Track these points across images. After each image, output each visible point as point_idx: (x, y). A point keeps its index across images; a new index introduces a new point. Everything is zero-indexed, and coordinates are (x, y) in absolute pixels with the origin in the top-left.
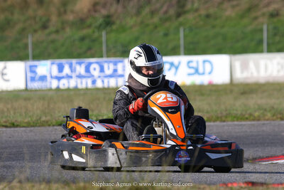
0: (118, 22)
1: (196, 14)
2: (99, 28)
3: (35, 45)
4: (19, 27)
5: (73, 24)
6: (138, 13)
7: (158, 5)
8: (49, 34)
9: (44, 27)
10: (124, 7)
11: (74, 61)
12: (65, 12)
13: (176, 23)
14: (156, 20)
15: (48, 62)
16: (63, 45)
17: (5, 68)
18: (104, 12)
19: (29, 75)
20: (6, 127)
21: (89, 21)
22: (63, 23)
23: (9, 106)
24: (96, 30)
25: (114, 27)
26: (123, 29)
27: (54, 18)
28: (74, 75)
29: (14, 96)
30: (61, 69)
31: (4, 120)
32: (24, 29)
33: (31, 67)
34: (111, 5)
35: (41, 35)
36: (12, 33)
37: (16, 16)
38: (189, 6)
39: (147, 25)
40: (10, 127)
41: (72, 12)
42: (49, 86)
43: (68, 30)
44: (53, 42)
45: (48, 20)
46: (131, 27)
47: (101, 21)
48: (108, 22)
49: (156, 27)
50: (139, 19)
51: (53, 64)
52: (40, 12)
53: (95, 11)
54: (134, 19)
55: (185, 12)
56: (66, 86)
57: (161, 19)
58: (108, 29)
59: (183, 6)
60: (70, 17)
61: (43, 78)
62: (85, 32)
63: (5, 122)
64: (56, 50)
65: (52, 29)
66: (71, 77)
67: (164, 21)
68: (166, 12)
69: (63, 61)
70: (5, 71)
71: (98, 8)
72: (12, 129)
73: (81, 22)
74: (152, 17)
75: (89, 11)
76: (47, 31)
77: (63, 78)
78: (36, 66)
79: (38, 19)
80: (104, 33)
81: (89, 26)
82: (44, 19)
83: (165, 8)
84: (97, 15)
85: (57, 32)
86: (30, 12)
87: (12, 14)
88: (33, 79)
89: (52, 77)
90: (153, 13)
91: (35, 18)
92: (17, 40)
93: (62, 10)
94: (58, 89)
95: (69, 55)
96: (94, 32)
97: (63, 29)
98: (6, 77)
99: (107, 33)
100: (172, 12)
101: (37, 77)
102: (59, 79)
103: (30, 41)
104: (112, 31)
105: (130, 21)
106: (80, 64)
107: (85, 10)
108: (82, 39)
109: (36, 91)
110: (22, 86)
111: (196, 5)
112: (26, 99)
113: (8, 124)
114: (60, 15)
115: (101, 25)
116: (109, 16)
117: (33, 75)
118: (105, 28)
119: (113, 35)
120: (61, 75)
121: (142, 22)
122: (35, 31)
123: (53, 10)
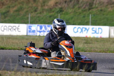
0: (65, 11)
1: (97, 9)
2: (57, 12)
3: (32, 18)
4: (25, 10)
5: (47, 10)
6: (73, 7)
7: (81, 5)
8: (37, 14)
9: (36, 11)
10: (68, 5)
11: (47, 25)
12: (44, 5)
13: (89, 13)
14: (80, 11)
15: (36, 25)
16: (42, 19)
17: (19, 26)
18: (60, 6)
19: (28, 29)
20: (19, 50)
21: (53, 10)
22: (43, 10)
23: (20, 42)
24: (56, 13)
25: (63, 12)
26: (67, 13)
27: (40, 8)
28: (46, 31)
29: (22, 38)
30: (41, 28)
31: (18, 47)
32: (27, 11)
33: (29, 26)
34: (63, 4)
35: (34, 14)
36: (22, 13)
37: (24, 6)
38: (94, 6)
39: (77, 13)
40: (20, 50)
41: (47, 5)
42: (36, 35)
43: (45, 13)
44: (39, 17)
45: (37, 8)
46: (70, 13)
47: (58, 10)
48: (61, 10)
49: (80, 14)
50: (74, 10)
51: (38, 26)
52: (34, 5)
53: (56, 6)
54: (72, 10)
55: (92, 8)
56: (43, 35)
57: (82, 10)
58: (61, 13)
59: (92, 6)
60: (46, 8)
61: (34, 31)
62: (52, 14)
63: (19, 48)
64: (39, 20)
65: (38, 12)
66: (45, 32)
67: (83, 11)
68: (85, 8)
69: (42, 25)
70: (19, 28)
71: (57, 4)
72: (21, 51)
73: (50, 10)
74: (79, 9)
75: (54, 5)
76: (36, 13)
77: (42, 31)
78: (31, 26)
79: (33, 8)
80: (59, 15)
81: (53, 12)
82: (35, 8)
83: (84, 6)
84: (57, 7)
85: (40, 13)
86: (30, 5)
87: (23, 5)
88: (30, 31)
89: (37, 31)
90: (79, 8)
91: (32, 7)
92: (24, 16)
93: (43, 4)
94: (39, 36)
95: (45, 23)
96: (55, 14)
97: (43, 12)
98: (19, 30)
99: (60, 15)
100: (87, 8)
101: (31, 31)
102: (40, 32)
103: (29, 16)
104: (62, 14)
105: (70, 11)
106: (49, 26)
107: (52, 5)
108: (50, 17)
109: (31, 36)
110: (25, 34)
111: (97, 6)
112: (27, 39)
113: (19, 49)
114: (42, 6)
115: (58, 11)
116: (61, 8)
117: (30, 30)
118: (59, 13)
119: (63, 16)
120: (41, 30)
121: (75, 11)
122: (32, 12)
123: (39, 4)
